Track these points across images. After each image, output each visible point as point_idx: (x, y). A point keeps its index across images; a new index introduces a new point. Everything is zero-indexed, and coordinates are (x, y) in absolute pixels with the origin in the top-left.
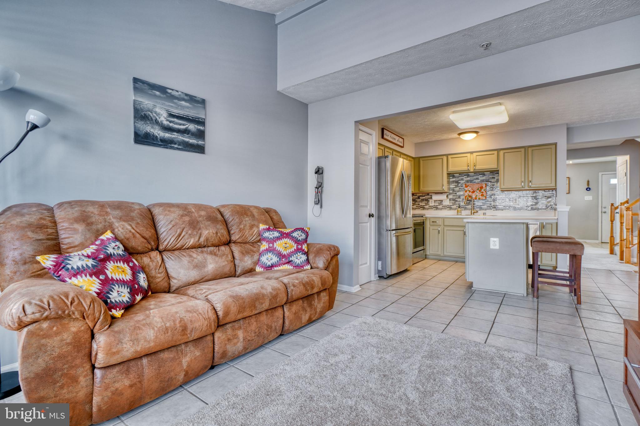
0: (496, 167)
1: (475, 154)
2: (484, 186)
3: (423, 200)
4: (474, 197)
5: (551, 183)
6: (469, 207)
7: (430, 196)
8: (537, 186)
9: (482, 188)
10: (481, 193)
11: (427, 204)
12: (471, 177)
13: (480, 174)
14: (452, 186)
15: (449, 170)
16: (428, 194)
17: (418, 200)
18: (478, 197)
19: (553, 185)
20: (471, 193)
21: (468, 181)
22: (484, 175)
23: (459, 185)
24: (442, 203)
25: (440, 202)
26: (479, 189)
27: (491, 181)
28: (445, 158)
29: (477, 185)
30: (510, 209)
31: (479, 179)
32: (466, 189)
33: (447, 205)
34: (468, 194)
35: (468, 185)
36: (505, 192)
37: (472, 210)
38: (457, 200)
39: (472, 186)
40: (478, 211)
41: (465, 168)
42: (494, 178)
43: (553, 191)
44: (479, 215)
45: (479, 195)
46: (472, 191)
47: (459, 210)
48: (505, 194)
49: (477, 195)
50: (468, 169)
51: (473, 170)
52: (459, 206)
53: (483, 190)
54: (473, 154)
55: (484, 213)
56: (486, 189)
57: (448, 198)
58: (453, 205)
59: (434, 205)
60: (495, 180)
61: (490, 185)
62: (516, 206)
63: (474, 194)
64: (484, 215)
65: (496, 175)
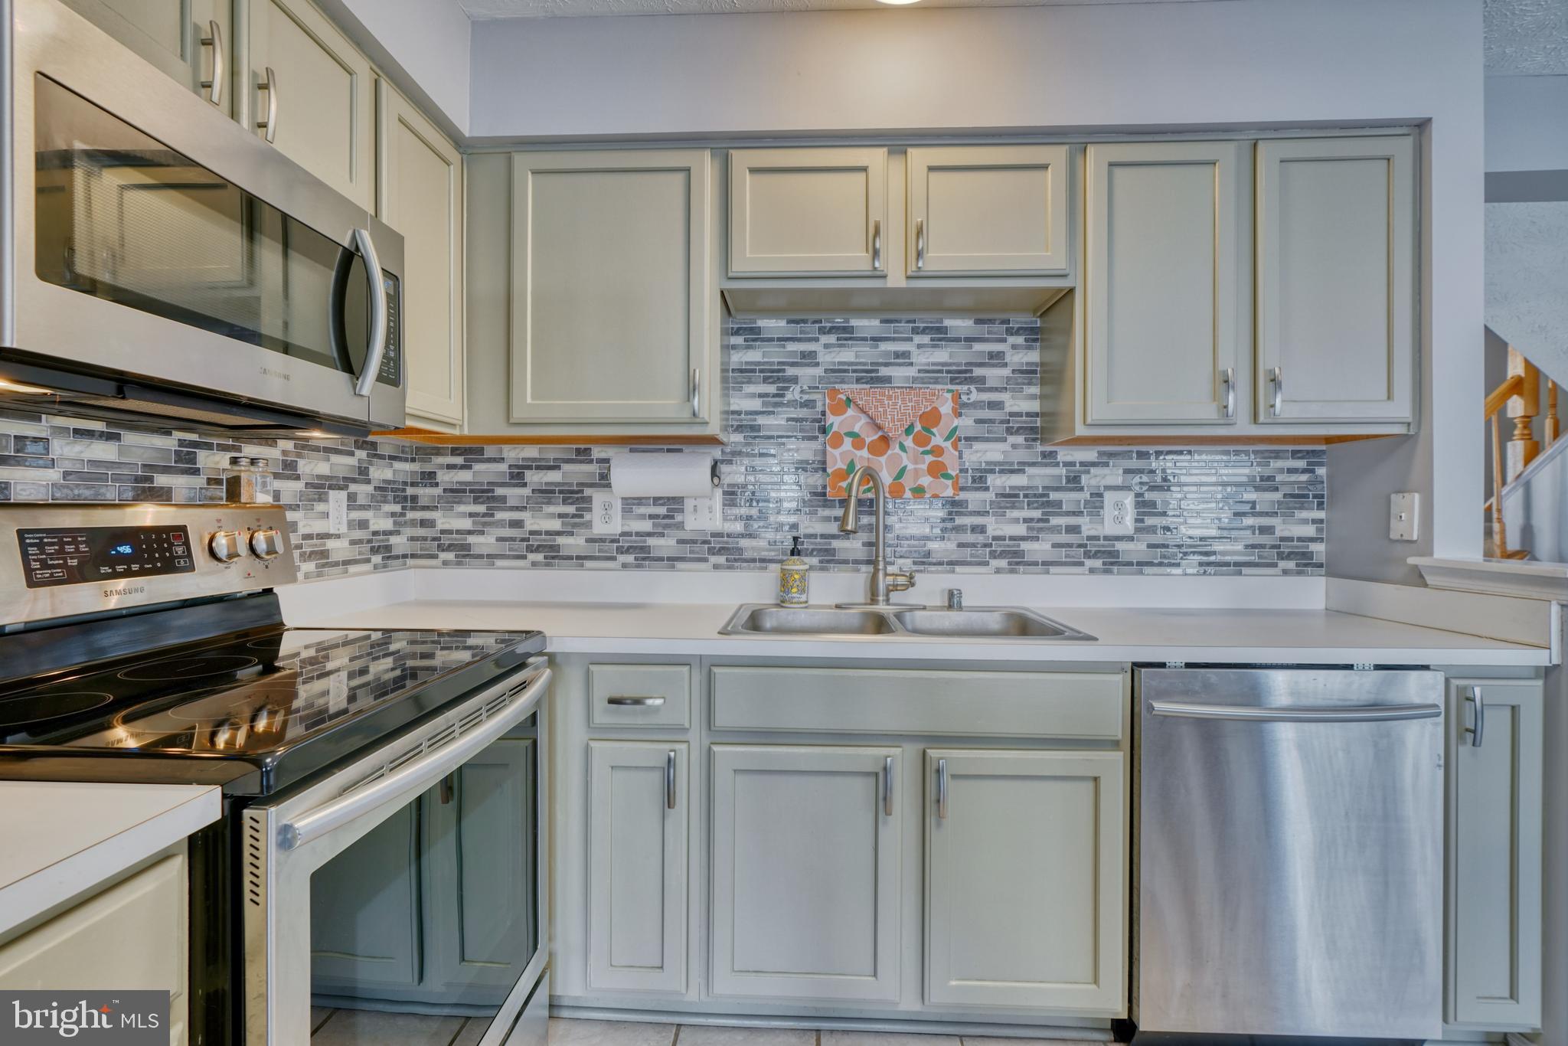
0: (1059, 263)
1: (920, 157)
2: (946, 409)
3: (546, 494)
4: (886, 478)
5: (1390, 397)
6: (854, 547)
7: (593, 468)
8: (1314, 411)
9: (931, 419)
11: (576, 522)
12: (862, 347)
13: (916, 331)
14: (745, 402)
15: (737, 267)
16: (583, 455)
17: (513, 494)
18: (908, 482)
19: (1401, 408)
20: (864, 453)
21: (838, 372)
22: (939, 334)
23: (789, 396)
24: (679, 518)
25: (662, 510)
26: (918, 427)
27: (982, 380)
28: (706, 168)
29: (903, 400)
30: (1089, 563)
31: (911, 364)
32: (832, 425)
33: (714, 535)
34: (852, 460)
35: (848, 398)
36: (1064, 455)
37: (877, 570)
38: (780, 501)
39: (876, 407)
40: (918, 577)
41: (857, 258)
42: (996, 359)
43: (1313, 451)
44: (924, 608)
45: (915, 469)
46: (870, 439)
47: (797, 571)
48: (1066, 464)
49: (904, 469)
50: (875, 269)
51: (908, 278)
52: (795, 539)
53: (941, 435)
54: (906, 153)
55: (951, 594)
56: (956, 427)
57: (716, 480)
58: (750, 536)
59: (624, 534)
60: (1006, 372)
61: (976, 405)
62: (1120, 546)
63: (885, 456)
64: (950, 607)
65: (1012, 340)
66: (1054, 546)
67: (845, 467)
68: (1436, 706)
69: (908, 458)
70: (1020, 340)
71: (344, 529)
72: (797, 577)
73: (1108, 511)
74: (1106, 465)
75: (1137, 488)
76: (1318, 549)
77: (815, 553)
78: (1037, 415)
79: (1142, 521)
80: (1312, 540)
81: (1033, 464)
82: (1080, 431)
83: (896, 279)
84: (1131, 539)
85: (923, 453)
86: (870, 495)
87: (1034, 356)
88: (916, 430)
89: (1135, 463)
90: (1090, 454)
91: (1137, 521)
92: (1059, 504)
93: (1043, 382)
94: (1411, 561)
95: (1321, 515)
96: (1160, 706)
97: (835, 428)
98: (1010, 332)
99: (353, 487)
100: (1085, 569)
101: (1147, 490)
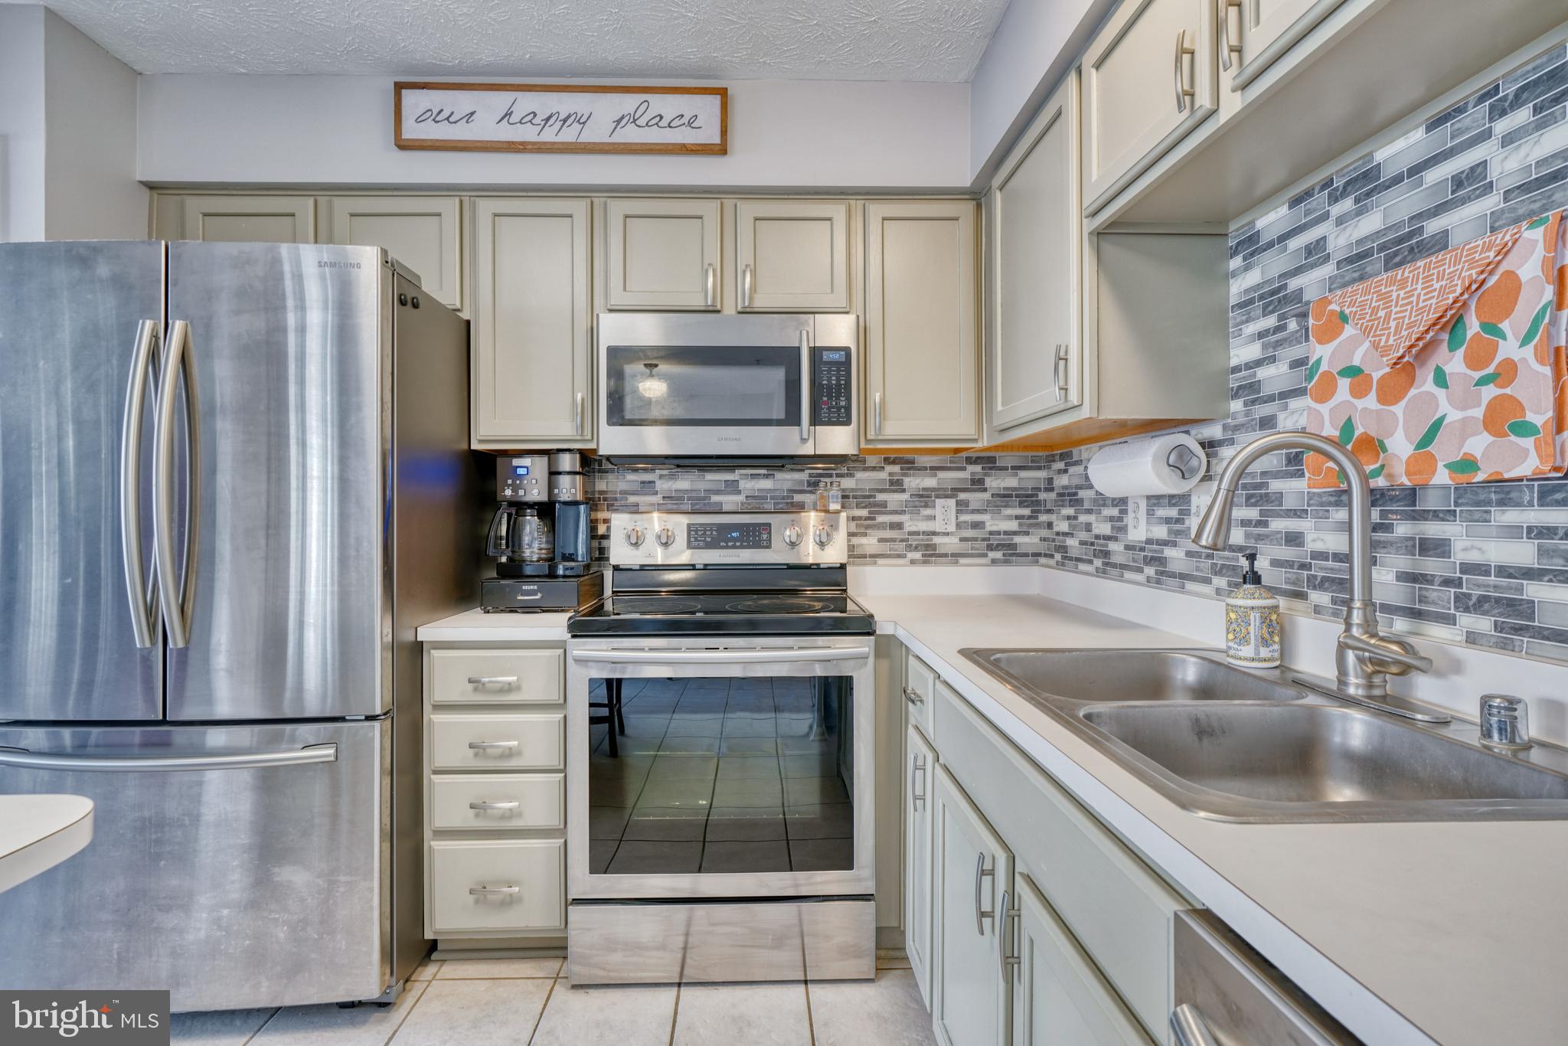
2: (1532, 267)
4: (1403, 446)
9: (1498, 300)
10: (1489, 392)
11: (1119, 526)
13: (1498, 110)
14: (1244, 351)
18: (1443, 453)
20: (1371, 402)
24: (1185, 522)
25: (1173, 512)
26: (1474, 327)
28: (1070, 94)
29: (1424, 280)
31: (1488, 187)
32: (1321, 361)
34: (1350, 419)
39: (1375, 311)
45: (1464, 420)
49: (1438, 424)
50: (1192, 110)
53: (1514, 334)
56: (1547, 307)
59: (1149, 541)
63: (1403, 403)
67: (1337, 433)
69: (1449, 398)
71: (952, 528)
77: (1327, 585)
85: (1480, 382)
88: (1470, 334)
97: (1324, 367)
99: (962, 496)
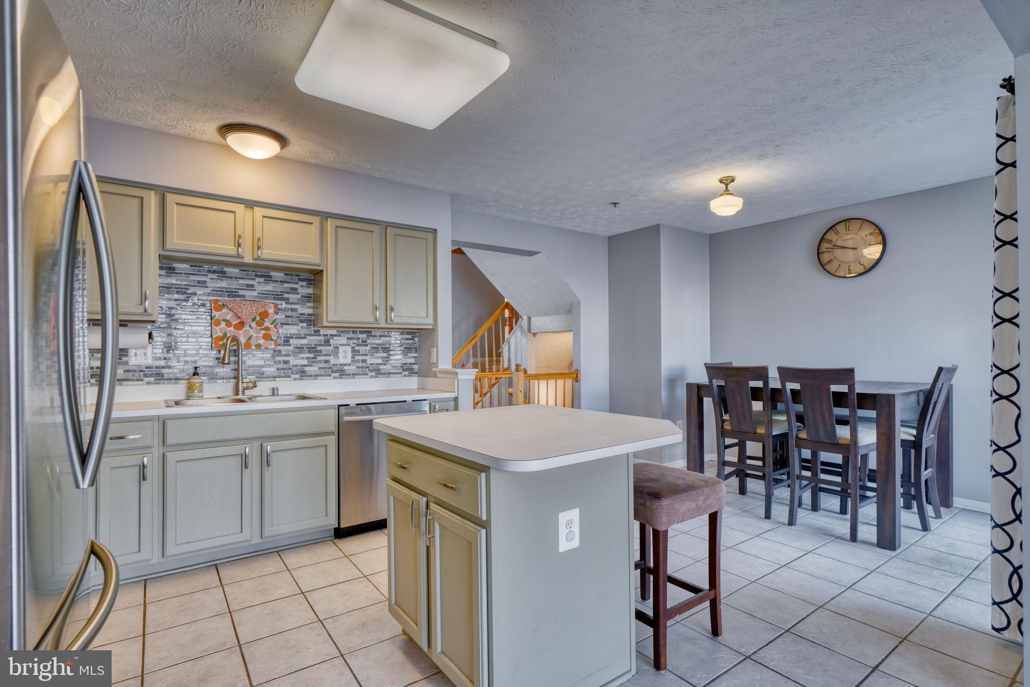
0: (317, 261)
1: (259, 212)
2: (271, 311)
4: (243, 340)
5: (428, 316)
6: (226, 371)
8: (405, 320)
9: (264, 315)
10: (263, 332)
12: (230, 281)
13: (257, 276)
14: (168, 303)
15: (169, 246)
18: (253, 342)
20: (232, 329)
21: (219, 292)
22: (268, 278)
23: (191, 301)
24: (125, 359)
26: (258, 318)
27: (288, 299)
29: (251, 306)
30: (333, 375)
31: (255, 290)
32: (215, 315)
33: (147, 367)
34: (226, 332)
35: (223, 304)
36: (322, 332)
37: (238, 381)
38: (186, 350)
39: (237, 309)
40: (258, 383)
41: (229, 248)
42: (294, 291)
43: (414, 332)
44: (261, 396)
45: (257, 336)
46: (235, 323)
47: (198, 383)
48: (324, 335)
49: (251, 337)
50: (239, 254)
51: (253, 259)
52: (196, 368)
53: (269, 322)
54: (253, 208)
55: (273, 389)
56: (276, 319)
57: (151, 341)
58: (169, 367)
60: (298, 296)
61: (285, 310)
62: (345, 368)
63: (242, 331)
64: (273, 395)
65: (301, 283)
66: (319, 368)
67: (222, 335)
68: (426, 411)
69: (253, 331)
70: (304, 284)
72: (197, 385)
73: (341, 354)
74: (340, 336)
75: (352, 345)
76: (415, 367)
77: (206, 375)
78: (311, 315)
79: (354, 358)
80: (413, 364)
81: (312, 335)
82: (325, 324)
83: (248, 259)
84: (349, 365)
85: (260, 329)
86: (235, 348)
87: (310, 291)
88: (257, 319)
89: (351, 335)
90: (334, 332)
91: (352, 358)
92: (321, 351)
93: (314, 302)
94: (434, 369)
95: (416, 355)
96: (347, 418)
97: (217, 318)
98: (300, 280)
100: (332, 377)
101: (356, 346)
